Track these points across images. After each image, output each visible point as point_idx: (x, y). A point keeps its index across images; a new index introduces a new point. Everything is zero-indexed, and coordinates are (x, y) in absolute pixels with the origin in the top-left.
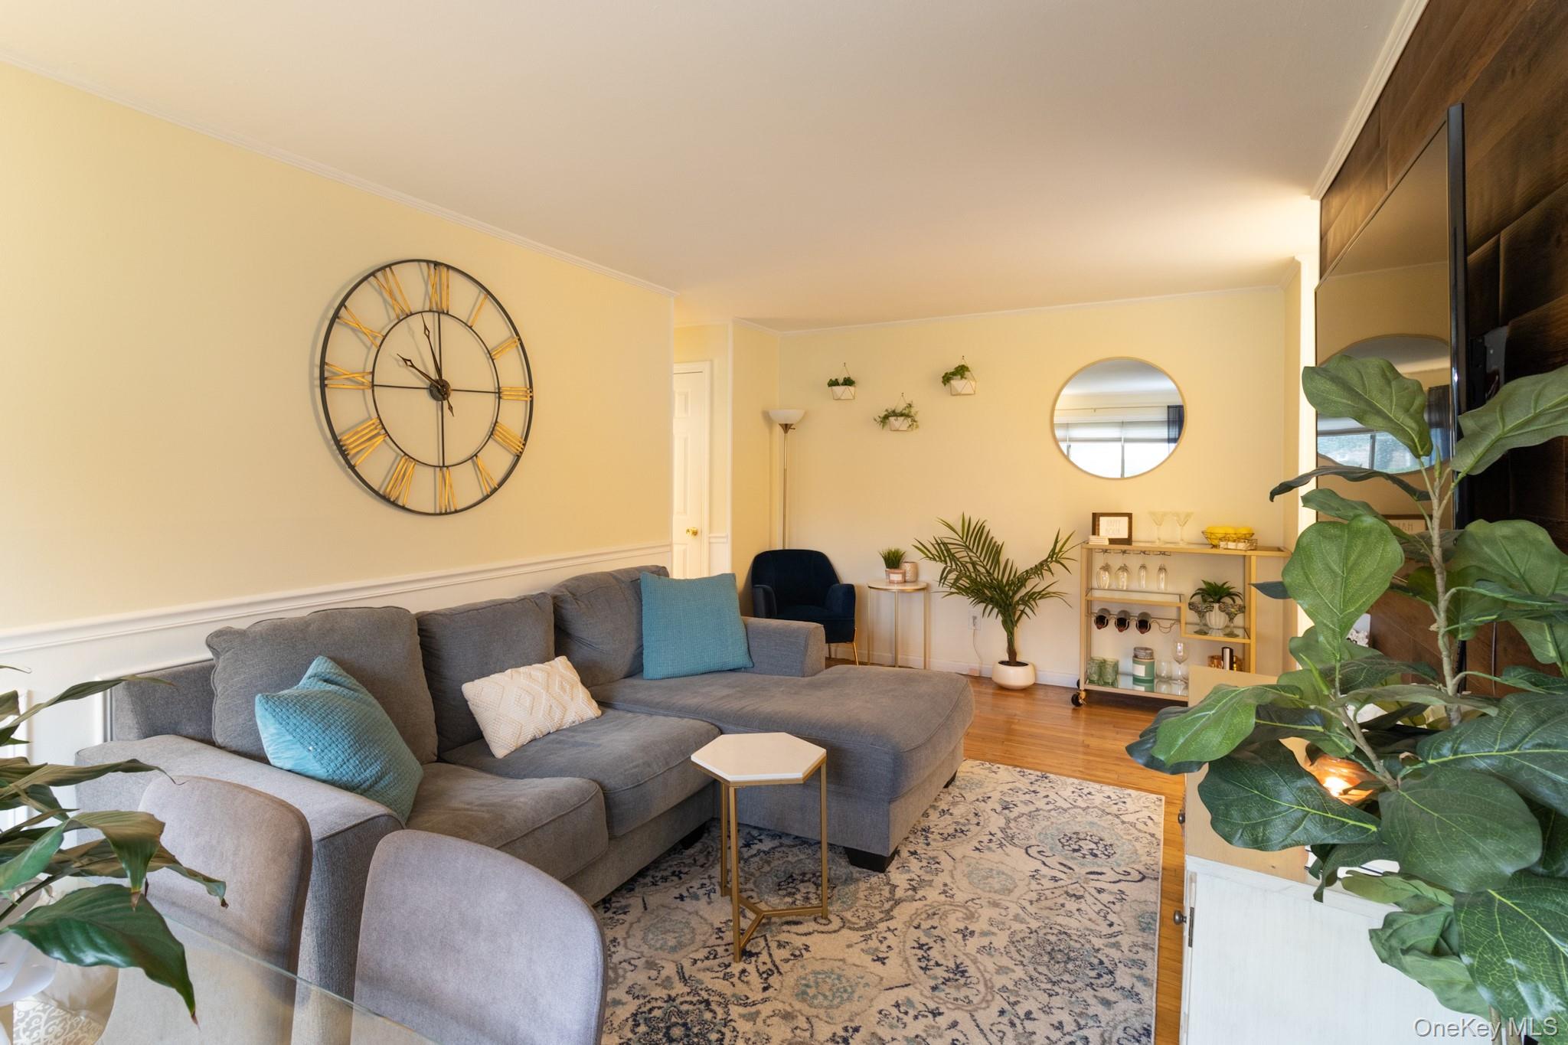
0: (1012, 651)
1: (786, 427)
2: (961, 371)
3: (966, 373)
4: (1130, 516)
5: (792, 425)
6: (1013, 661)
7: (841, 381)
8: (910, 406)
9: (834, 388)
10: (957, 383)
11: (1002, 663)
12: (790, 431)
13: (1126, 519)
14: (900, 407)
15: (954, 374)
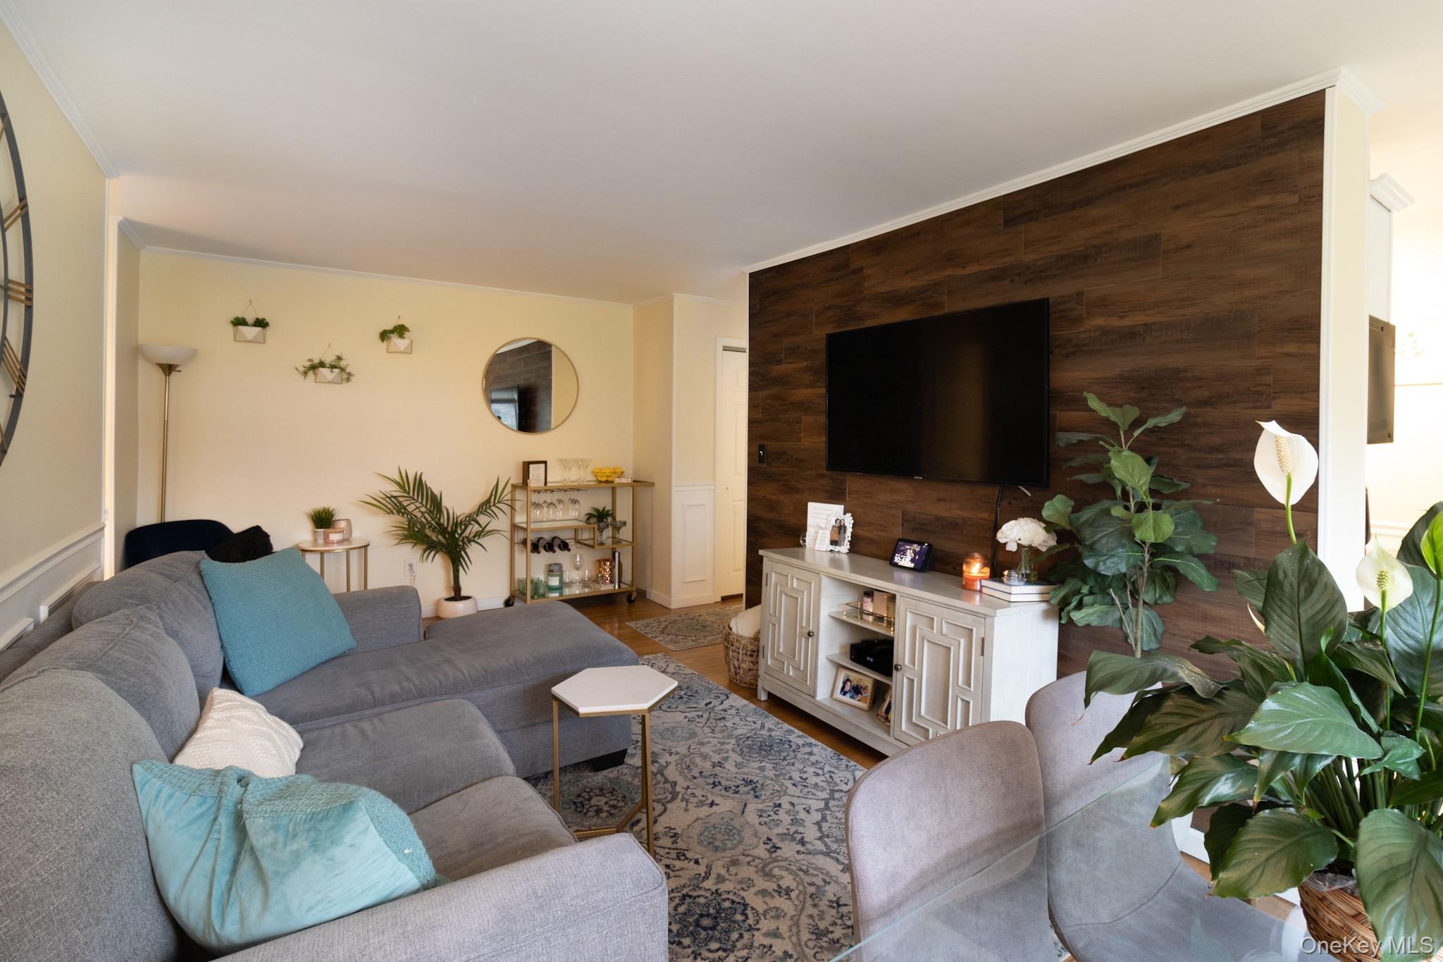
0: (457, 588)
1: (168, 369)
2: (400, 330)
3: (406, 333)
4: (545, 463)
5: (177, 366)
6: (457, 596)
7: (250, 320)
8: (339, 358)
9: (241, 328)
10: (395, 340)
11: (448, 599)
12: (174, 374)
13: (543, 465)
14: (329, 359)
15: (392, 332)
